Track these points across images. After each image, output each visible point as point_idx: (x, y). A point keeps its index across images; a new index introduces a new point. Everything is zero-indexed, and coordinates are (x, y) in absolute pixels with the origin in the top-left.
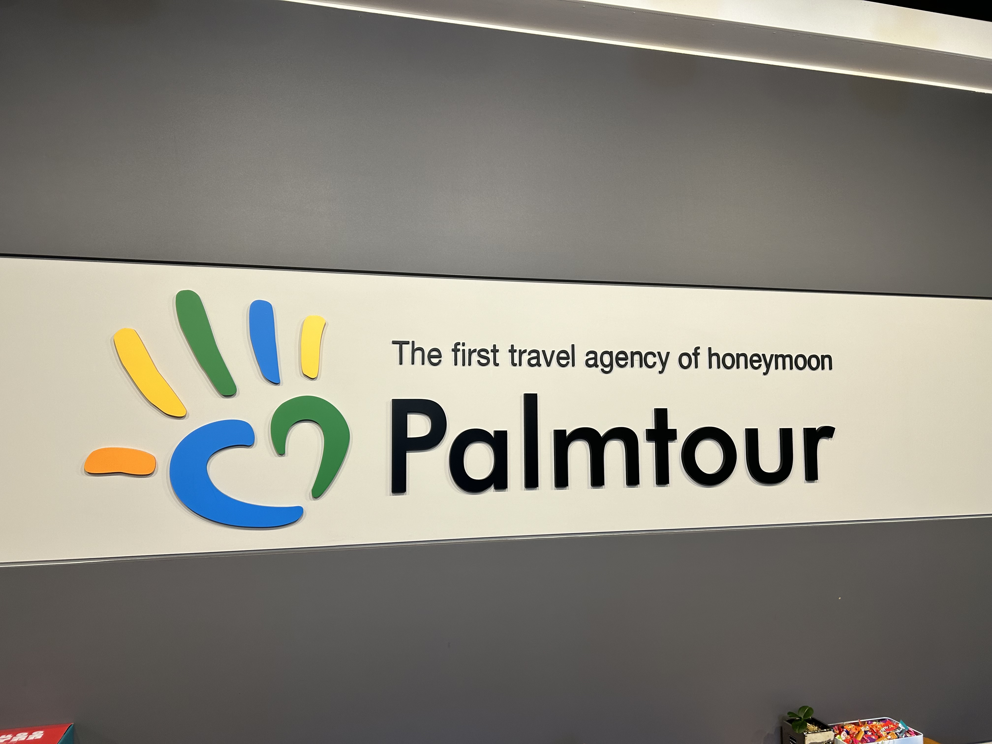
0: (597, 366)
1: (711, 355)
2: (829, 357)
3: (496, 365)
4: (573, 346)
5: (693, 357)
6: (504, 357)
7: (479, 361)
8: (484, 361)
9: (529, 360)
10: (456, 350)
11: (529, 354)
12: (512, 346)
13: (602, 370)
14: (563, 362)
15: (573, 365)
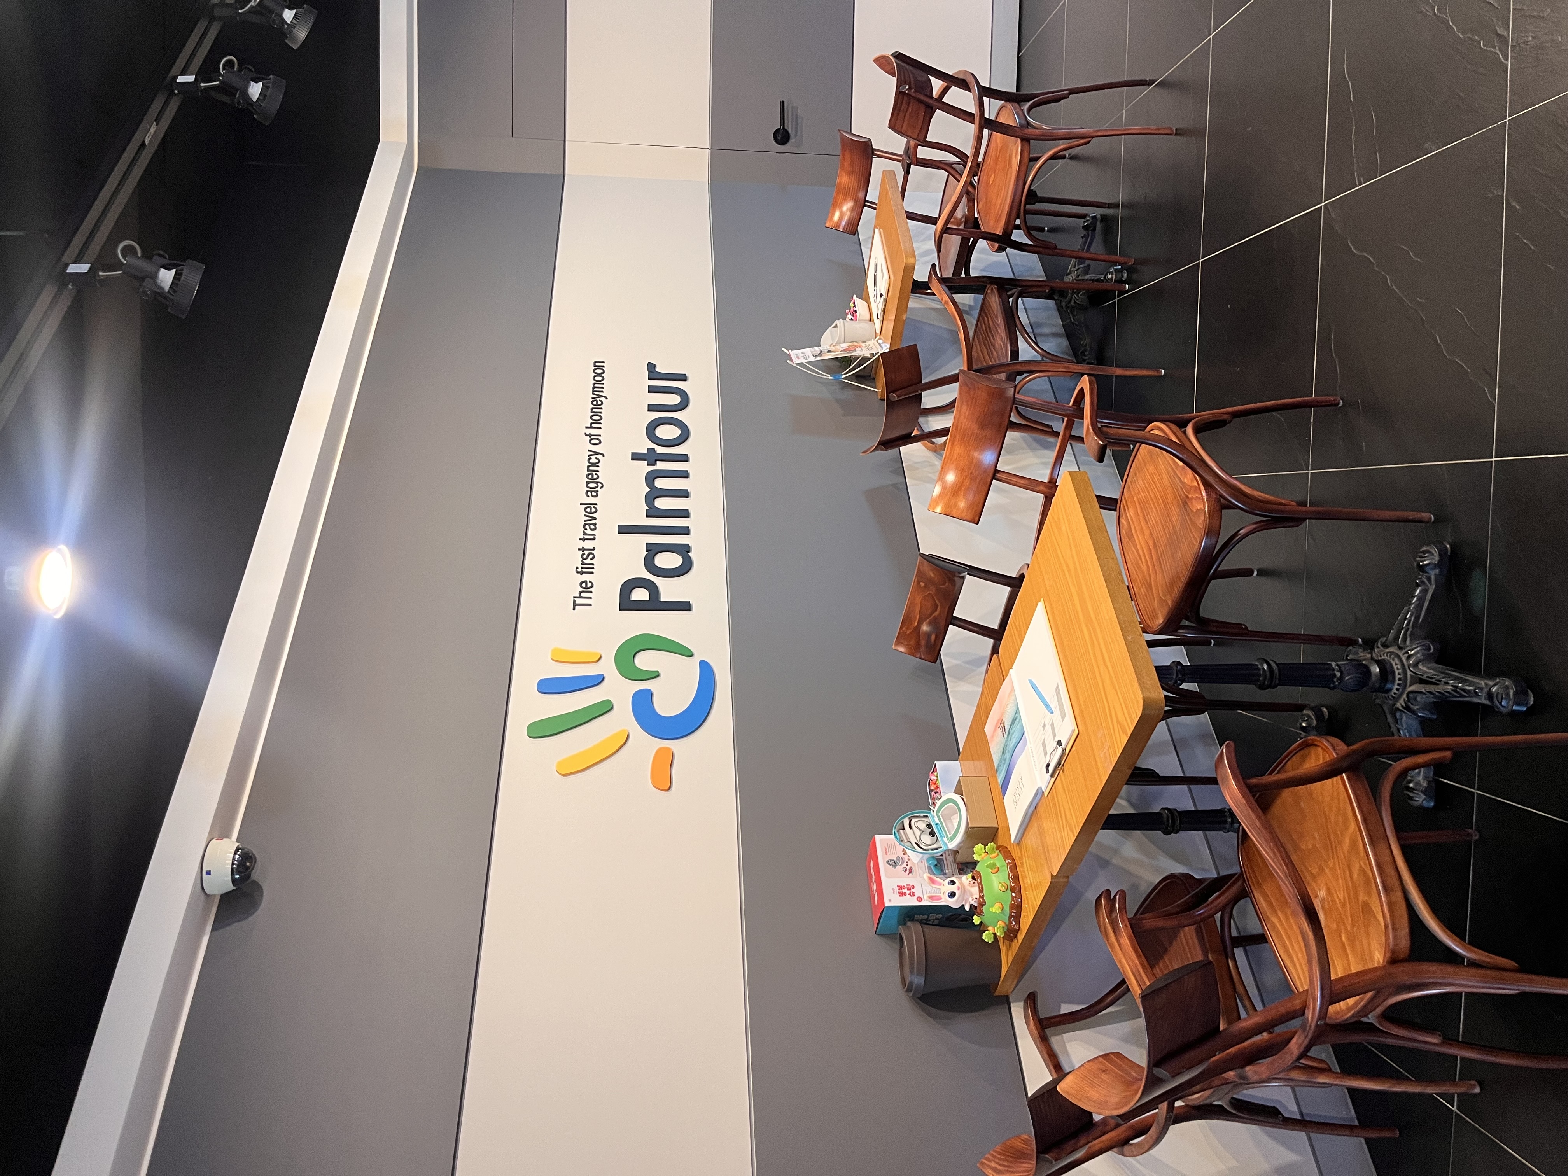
0: (597, 491)
1: (591, 427)
2: (595, 362)
3: (594, 549)
4: (581, 504)
5: (592, 437)
6: (588, 545)
7: (591, 559)
8: (591, 556)
9: (592, 530)
10: (582, 573)
11: (586, 529)
12: (580, 539)
13: (600, 488)
14: (593, 510)
15: (596, 504)
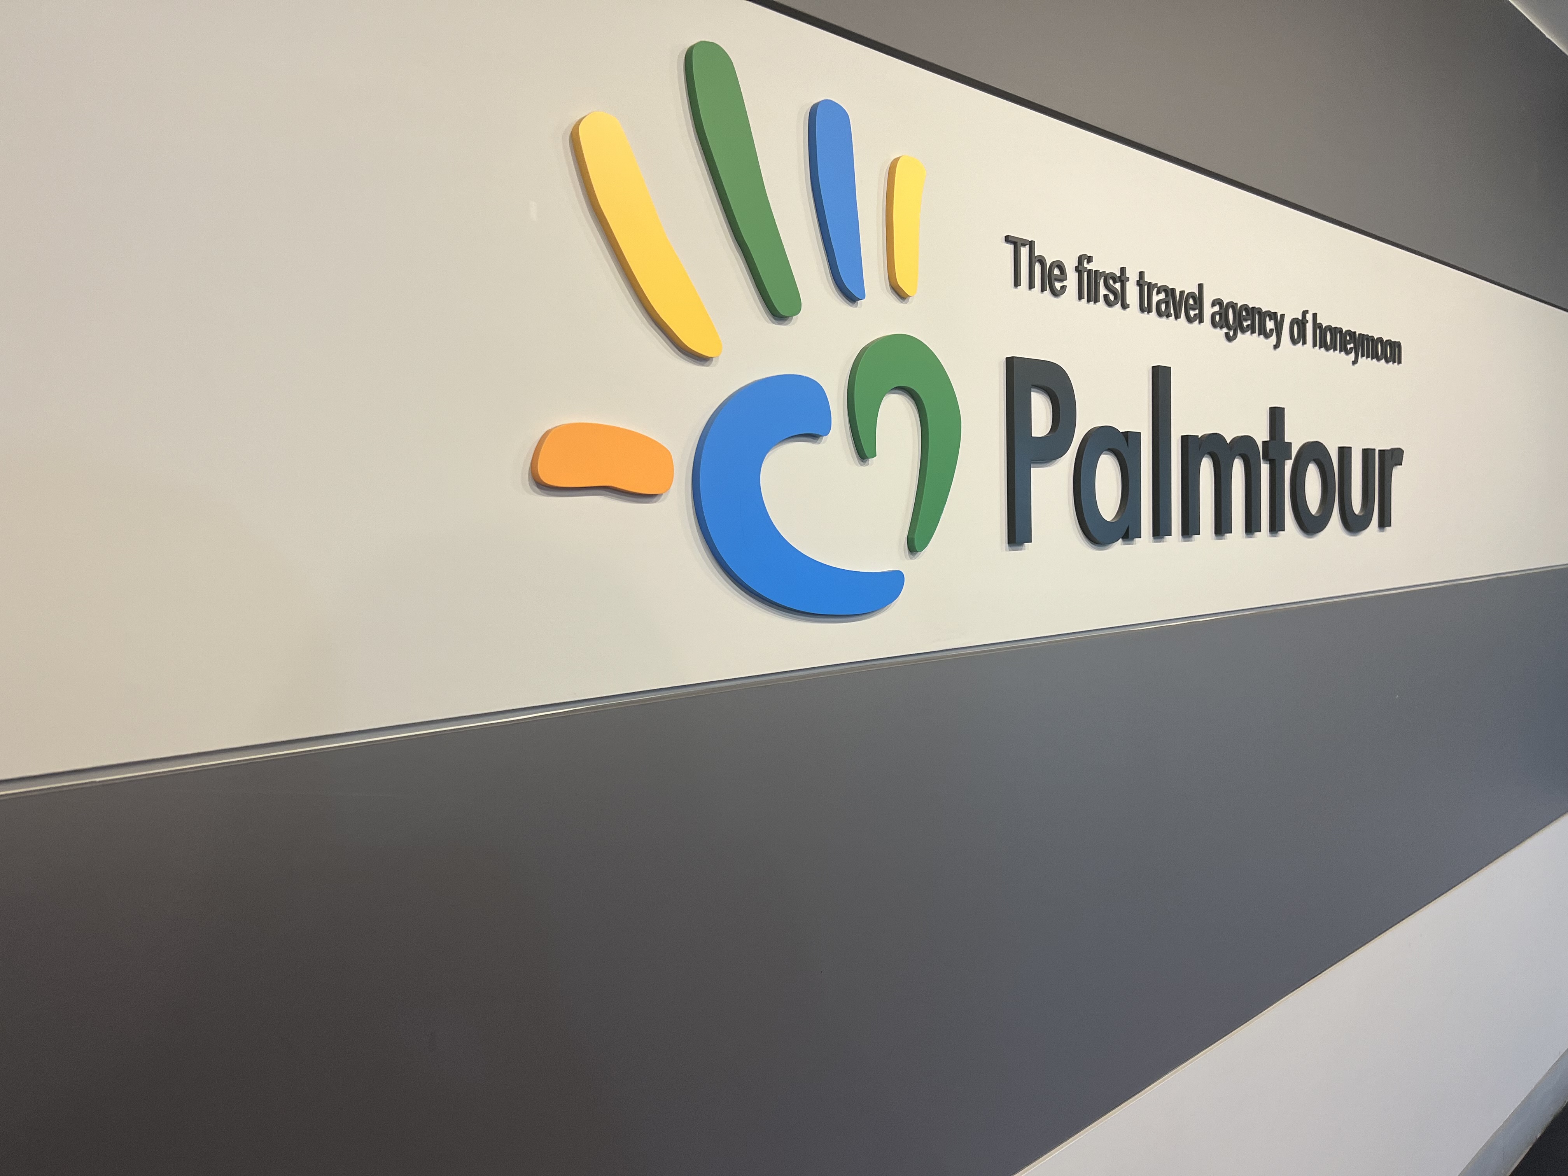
0: (1221, 327)
1: (1316, 326)
2: (1398, 345)
3: (1125, 306)
4: (1201, 286)
5: (1302, 327)
6: (1132, 293)
7: (1106, 296)
8: (1112, 297)
9: (1159, 303)
10: (1079, 270)
11: (1158, 293)
12: (1141, 274)
13: (1227, 335)
14: (1192, 313)
15: (1201, 321)
